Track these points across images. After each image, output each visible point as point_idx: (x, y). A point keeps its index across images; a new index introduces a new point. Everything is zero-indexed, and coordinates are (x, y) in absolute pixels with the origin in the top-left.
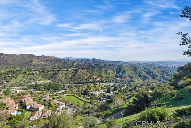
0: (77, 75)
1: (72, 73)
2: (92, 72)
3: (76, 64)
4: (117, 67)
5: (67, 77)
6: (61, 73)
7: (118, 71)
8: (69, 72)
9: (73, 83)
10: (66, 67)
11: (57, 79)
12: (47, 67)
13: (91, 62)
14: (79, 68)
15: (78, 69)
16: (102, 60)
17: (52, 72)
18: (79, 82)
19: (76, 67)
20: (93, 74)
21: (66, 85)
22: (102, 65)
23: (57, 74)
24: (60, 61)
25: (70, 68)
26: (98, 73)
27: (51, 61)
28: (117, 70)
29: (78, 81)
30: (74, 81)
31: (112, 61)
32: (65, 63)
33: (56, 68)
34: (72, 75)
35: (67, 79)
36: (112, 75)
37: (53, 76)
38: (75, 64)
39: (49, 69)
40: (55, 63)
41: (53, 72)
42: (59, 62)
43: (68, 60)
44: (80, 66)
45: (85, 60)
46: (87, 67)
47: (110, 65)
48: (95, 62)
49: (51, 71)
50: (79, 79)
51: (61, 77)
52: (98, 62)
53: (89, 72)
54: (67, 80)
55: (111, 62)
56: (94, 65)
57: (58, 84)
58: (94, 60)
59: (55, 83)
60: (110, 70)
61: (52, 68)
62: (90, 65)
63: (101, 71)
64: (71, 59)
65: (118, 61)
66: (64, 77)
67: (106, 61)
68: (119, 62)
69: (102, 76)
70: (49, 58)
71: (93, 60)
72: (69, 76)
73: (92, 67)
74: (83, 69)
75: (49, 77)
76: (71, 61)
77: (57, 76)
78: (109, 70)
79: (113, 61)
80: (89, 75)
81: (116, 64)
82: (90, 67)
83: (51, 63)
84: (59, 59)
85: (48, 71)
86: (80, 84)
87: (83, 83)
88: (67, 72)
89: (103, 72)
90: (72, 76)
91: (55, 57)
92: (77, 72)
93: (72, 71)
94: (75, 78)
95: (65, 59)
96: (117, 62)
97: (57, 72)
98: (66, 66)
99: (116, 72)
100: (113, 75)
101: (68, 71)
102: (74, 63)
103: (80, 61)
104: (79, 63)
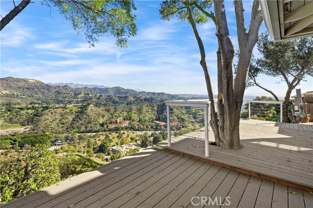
0: (85, 116)
1: (74, 113)
2: (115, 112)
3: (82, 95)
4: (159, 103)
5: (64, 121)
6: (50, 114)
7: (161, 111)
8: (68, 111)
9: (77, 132)
10: (62, 102)
11: (42, 124)
12: (19, 101)
13: (111, 93)
14: (89, 104)
15: (86, 106)
16: (132, 90)
17: (30, 111)
18: (88, 129)
19: (81, 101)
20: (115, 115)
21: (60, 135)
22: (132, 99)
23: (42, 115)
24: (48, 89)
25: (70, 102)
26: (125, 114)
27: (27, 88)
28: (158, 108)
29: (86, 128)
30: (77, 127)
31: (150, 92)
32: (59, 93)
33: (39, 104)
34: (74, 116)
35: (63, 124)
36: (150, 116)
37: (32, 119)
38: (80, 96)
39: (24, 105)
40: (36, 93)
41: (33, 111)
42: (46, 91)
43: (66, 89)
44: (91, 99)
45: (100, 90)
46: (105, 102)
47: (146, 100)
48: (119, 93)
49: (28, 109)
50: (88, 123)
51: (51, 120)
52: (126, 93)
53: (108, 111)
54: (63, 127)
55: (148, 95)
56: (117, 99)
57: (43, 134)
58: (118, 90)
59: (36, 133)
60: (147, 108)
61: (31, 104)
62: (109, 98)
63: (131, 110)
64: (72, 86)
65: (161, 93)
66: (57, 121)
67: (140, 93)
68: (163, 94)
69: (133, 118)
70: (23, 83)
71: (116, 89)
72: (68, 118)
73: (114, 102)
74: (97, 105)
75: (22, 120)
76: (72, 90)
77: (42, 118)
78: (145, 109)
79: (152, 93)
80: (107, 116)
81: (157, 98)
82: (110, 103)
83: (28, 93)
84: (47, 85)
85: (22, 109)
86: (89, 134)
87: (95, 132)
88: (64, 111)
89: (133, 112)
90: (73, 119)
91: (38, 82)
92: (85, 112)
93: (75, 109)
94: (81, 122)
95: (59, 87)
96: (159, 94)
97: (42, 111)
98: (60, 99)
99: (157, 111)
100: (152, 116)
101: (66, 108)
102: (79, 94)
103: (91, 91)
104: (88, 94)
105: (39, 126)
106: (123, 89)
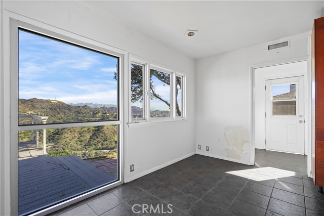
0: (102, 134)
1: (92, 132)
3: (100, 114)
5: (82, 139)
6: (69, 132)
8: (86, 129)
9: (94, 149)
11: (62, 142)
17: (52, 130)
18: (104, 146)
21: (79, 152)
23: (62, 134)
24: (69, 110)
27: (50, 109)
29: (102, 145)
30: (95, 145)
31: (164, 111)
32: (79, 113)
34: (91, 134)
35: (81, 141)
37: (54, 137)
38: (98, 115)
40: (59, 113)
42: (67, 111)
43: (86, 109)
44: (108, 118)
48: (135, 112)
50: (104, 141)
51: (70, 138)
52: (141, 112)
54: (81, 144)
55: (161, 113)
57: (63, 151)
59: (57, 150)
64: (92, 106)
66: (76, 139)
67: (154, 111)
70: (46, 104)
72: (85, 136)
76: (91, 109)
77: (63, 136)
86: (105, 151)
87: (111, 149)
88: (83, 130)
90: (91, 137)
91: (60, 102)
92: (102, 130)
94: (97, 140)
95: (79, 107)
97: (62, 129)
98: (80, 118)
101: (84, 127)
102: (97, 113)
103: (109, 110)
104: (105, 113)
105: (59, 144)
106: (139, 108)
